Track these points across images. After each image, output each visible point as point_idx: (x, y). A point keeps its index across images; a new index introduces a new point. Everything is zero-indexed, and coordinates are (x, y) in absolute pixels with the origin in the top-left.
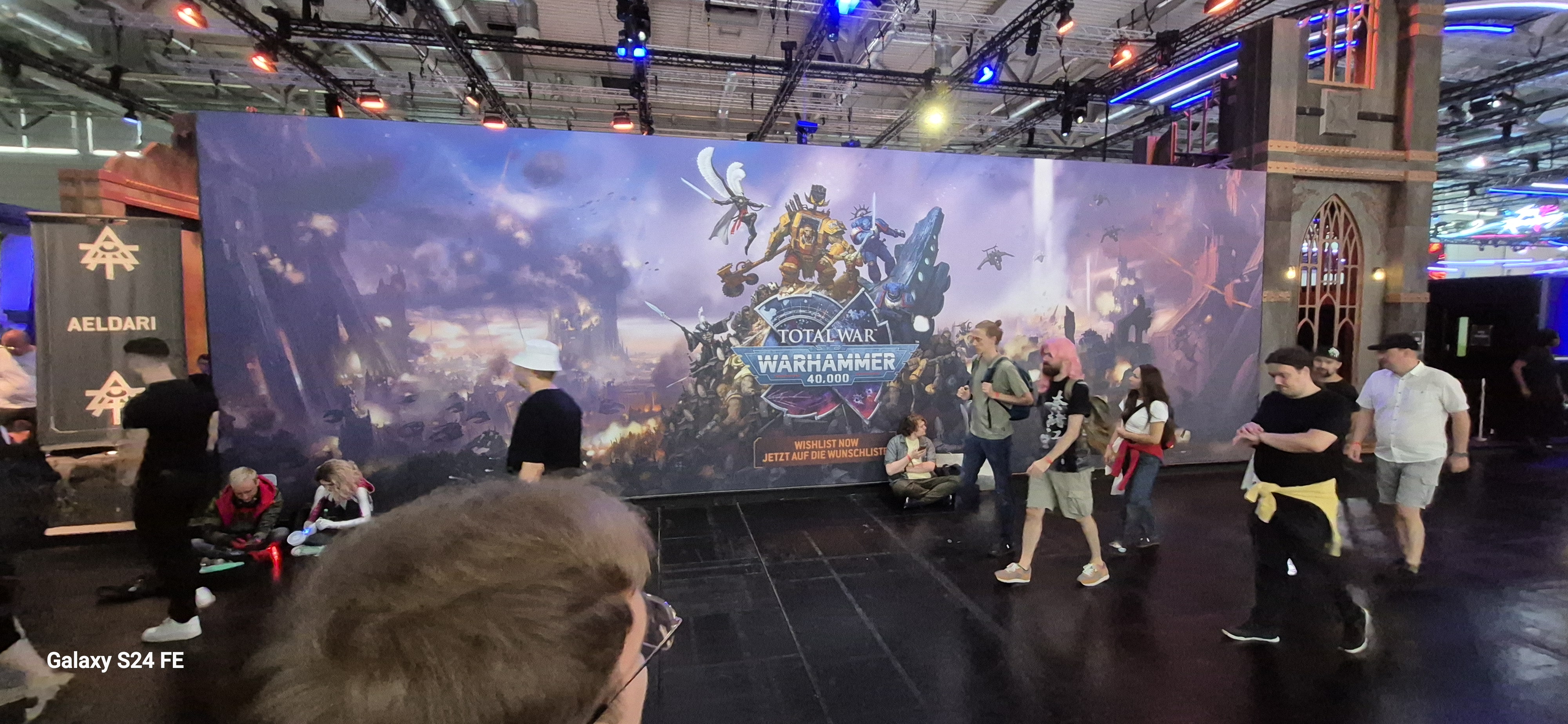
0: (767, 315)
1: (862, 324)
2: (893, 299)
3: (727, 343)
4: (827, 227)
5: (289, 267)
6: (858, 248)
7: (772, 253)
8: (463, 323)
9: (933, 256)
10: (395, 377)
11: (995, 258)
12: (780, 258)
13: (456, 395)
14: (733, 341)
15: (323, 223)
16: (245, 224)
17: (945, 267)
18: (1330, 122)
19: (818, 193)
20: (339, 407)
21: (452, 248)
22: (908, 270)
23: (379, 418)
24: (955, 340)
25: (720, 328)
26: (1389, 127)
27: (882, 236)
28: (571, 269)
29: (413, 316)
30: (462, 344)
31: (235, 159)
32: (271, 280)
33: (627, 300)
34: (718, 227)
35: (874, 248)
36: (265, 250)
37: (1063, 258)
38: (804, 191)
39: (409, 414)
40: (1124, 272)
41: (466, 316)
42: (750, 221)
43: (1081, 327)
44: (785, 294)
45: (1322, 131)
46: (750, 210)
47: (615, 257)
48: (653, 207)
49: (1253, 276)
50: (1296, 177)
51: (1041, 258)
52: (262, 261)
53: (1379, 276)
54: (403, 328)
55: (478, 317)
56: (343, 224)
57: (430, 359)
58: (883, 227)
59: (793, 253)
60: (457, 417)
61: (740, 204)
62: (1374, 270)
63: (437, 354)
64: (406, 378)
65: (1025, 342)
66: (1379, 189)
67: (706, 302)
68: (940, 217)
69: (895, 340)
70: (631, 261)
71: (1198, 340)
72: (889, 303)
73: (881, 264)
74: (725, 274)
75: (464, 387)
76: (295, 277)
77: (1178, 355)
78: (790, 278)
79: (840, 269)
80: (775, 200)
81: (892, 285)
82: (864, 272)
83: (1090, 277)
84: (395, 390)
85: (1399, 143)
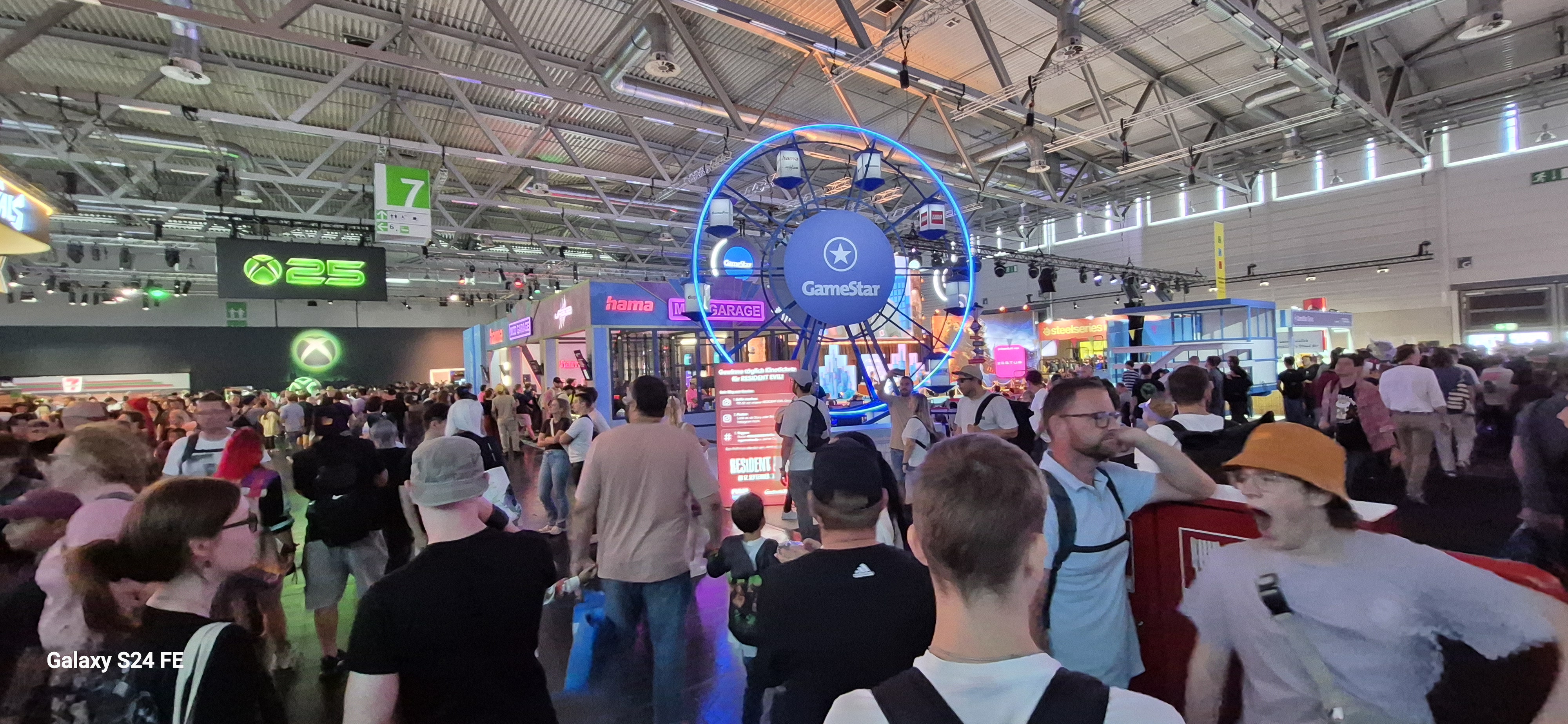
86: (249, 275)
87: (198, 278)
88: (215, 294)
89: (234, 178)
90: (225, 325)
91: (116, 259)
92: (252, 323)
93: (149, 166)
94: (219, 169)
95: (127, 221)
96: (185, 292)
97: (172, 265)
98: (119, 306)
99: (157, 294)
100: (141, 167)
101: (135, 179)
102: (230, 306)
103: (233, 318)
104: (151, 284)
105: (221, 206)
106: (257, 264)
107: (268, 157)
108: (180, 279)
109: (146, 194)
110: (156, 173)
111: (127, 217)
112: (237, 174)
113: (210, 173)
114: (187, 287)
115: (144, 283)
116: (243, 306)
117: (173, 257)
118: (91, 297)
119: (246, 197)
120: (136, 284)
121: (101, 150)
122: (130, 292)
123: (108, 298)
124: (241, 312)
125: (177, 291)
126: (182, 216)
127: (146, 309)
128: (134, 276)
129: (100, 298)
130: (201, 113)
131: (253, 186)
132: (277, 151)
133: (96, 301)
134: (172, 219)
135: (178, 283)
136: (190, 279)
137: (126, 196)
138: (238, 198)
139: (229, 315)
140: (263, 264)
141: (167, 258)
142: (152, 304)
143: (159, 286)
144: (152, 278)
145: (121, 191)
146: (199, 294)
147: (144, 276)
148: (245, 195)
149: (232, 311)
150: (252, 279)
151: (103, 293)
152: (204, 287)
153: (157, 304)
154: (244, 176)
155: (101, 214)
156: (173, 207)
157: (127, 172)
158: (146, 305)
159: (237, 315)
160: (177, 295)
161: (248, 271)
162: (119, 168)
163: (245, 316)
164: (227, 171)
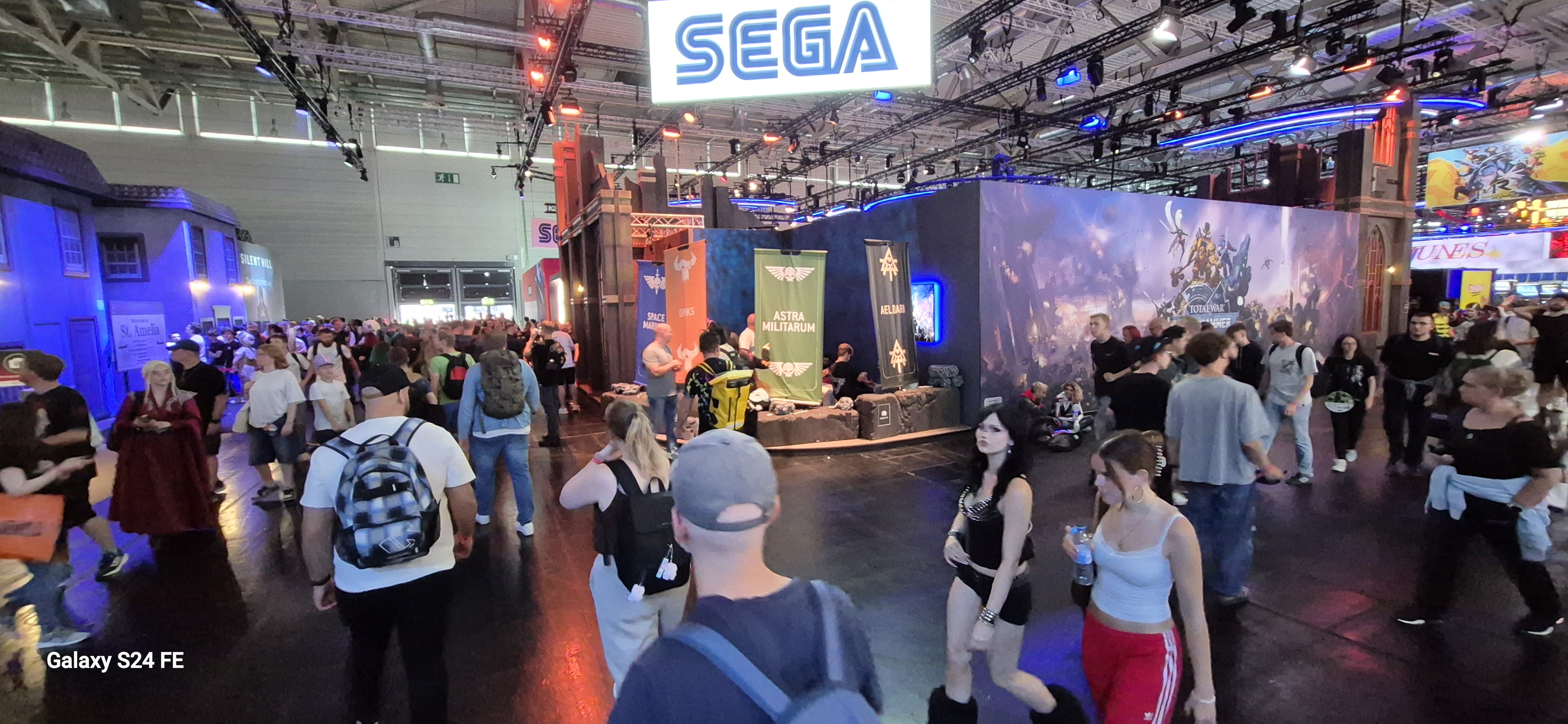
0: (1186, 297)
1: (1220, 302)
2: (1231, 287)
3: (1172, 314)
4: (1210, 247)
5: (1013, 273)
6: (1220, 258)
7: (1190, 262)
8: (1076, 304)
9: (1245, 262)
10: (1049, 338)
11: (1267, 263)
12: (1193, 263)
13: (1071, 348)
14: (1174, 313)
15: (1027, 247)
16: (998, 248)
17: (1250, 267)
18: (1377, 184)
19: (1207, 226)
20: (1027, 356)
21: (1074, 260)
22: (1237, 269)
23: (1042, 362)
24: (1252, 310)
25: (1169, 305)
26: (1396, 186)
27: (1229, 251)
28: (1117, 273)
29: (1058, 300)
30: (1075, 317)
31: (995, 210)
32: (1006, 279)
33: (1137, 290)
34: (1172, 246)
35: (1226, 258)
36: (1004, 263)
37: (1290, 262)
38: (1203, 226)
39: (1055, 358)
40: (1312, 271)
41: (1076, 301)
42: (1182, 243)
43: (1295, 302)
44: (1195, 285)
45: (1374, 190)
46: (1183, 237)
47: (1133, 265)
48: (1148, 236)
49: (1354, 271)
50: (1370, 216)
51: (1283, 263)
52: (1002, 269)
53: (1392, 270)
54: (1054, 308)
55: (1082, 301)
56: (1034, 247)
57: (1062, 327)
58: (1230, 247)
59: (1198, 262)
60: (1071, 360)
61: (1180, 233)
62: (1389, 267)
63: (1065, 323)
64: (1053, 338)
65: (1276, 311)
66: (1392, 220)
67: (1164, 290)
68: (1249, 239)
69: (1232, 311)
70: (1139, 268)
71: (1335, 308)
72: (1230, 289)
73: (1228, 267)
74: (1173, 274)
75: (1074, 343)
76: (1015, 279)
77: (1327, 316)
78: (1196, 277)
79: (1213, 269)
80: (1193, 229)
81: (1231, 279)
82: (1221, 271)
83: (1300, 273)
84: (1049, 345)
85: (1400, 197)
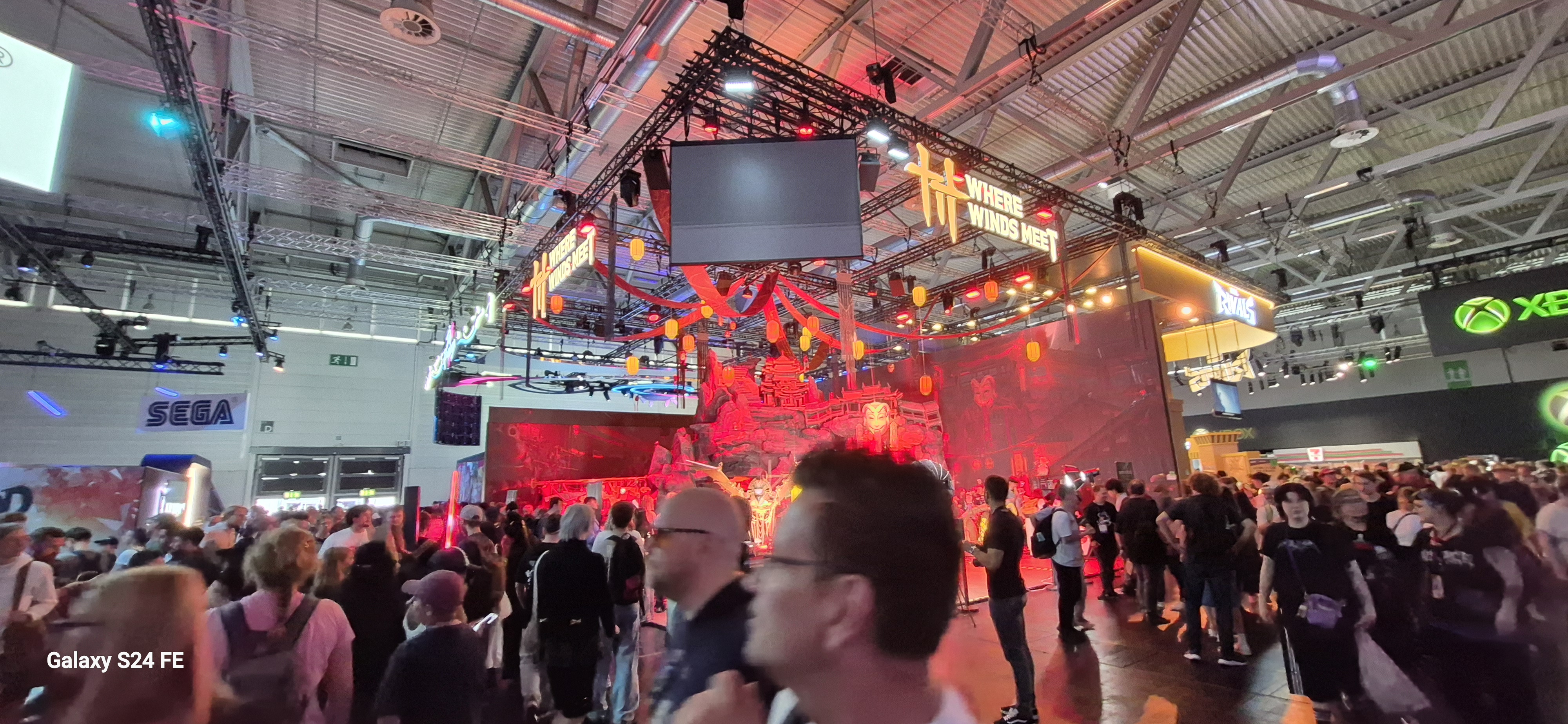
86: (1463, 325)
87: (1406, 341)
88: (1429, 355)
89: (1423, 224)
90: (1446, 388)
91: (1329, 338)
92: (1477, 382)
93: (1340, 244)
94: (1406, 222)
95: (1332, 302)
96: (1397, 356)
97: (1378, 331)
98: (1339, 380)
99: (1370, 364)
100: (1335, 248)
101: (1332, 261)
102: (1447, 366)
103: (1453, 379)
104: (1363, 355)
105: (1416, 260)
106: (1472, 310)
107: (1465, 190)
108: (1389, 345)
109: (1343, 271)
110: (1347, 250)
111: (1332, 300)
112: (1426, 220)
113: (1397, 230)
114: (1398, 352)
115: (1357, 355)
116: (1463, 364)
117: (1378, 323)
118: (1316, 377)
119: (1443, 241)
120: (1349, 358)
121: (1301, 243)
122: (1345, 366)
123: (1330, 375)
124: (1461, 372)
125: (1389, 358)
126: (1379, 284)
127: (1364, 381)
128: (1347, 350)
129: (1324, 377)
130: (1378, 170)
131: (1447, 226)
132: (1475, 180)
133: (1321, 380)
134: (1371, 290)
135: (1387, 350)
136: (1399, 344)
137: (1326, 279)
138: (1434, 246)
139: (1448, 377)
140: (1480, 308)
141: (1373, 325)
142: (1367, 375)
143: (1371, 356)
144: (1363, 349)
145: (1322, 275)
146: (1411, 357)
147: (1355, 348)
148: (1440, 240)
149: (1451, 372)
150: (1469, 329)
151: (1324, 372)
152: (1416, 349)
153: (1372, 374)
154: (1434, 218)
155: (1311, 303)
156: (1368, 277)
157: (1323, 256)
158: (1363, 378)
159: (1457, 376)
160: (1389, 362)
161: (1462, 321)
162: (1315, 254)
163: (1467, 375)
164: (1414, 220)
